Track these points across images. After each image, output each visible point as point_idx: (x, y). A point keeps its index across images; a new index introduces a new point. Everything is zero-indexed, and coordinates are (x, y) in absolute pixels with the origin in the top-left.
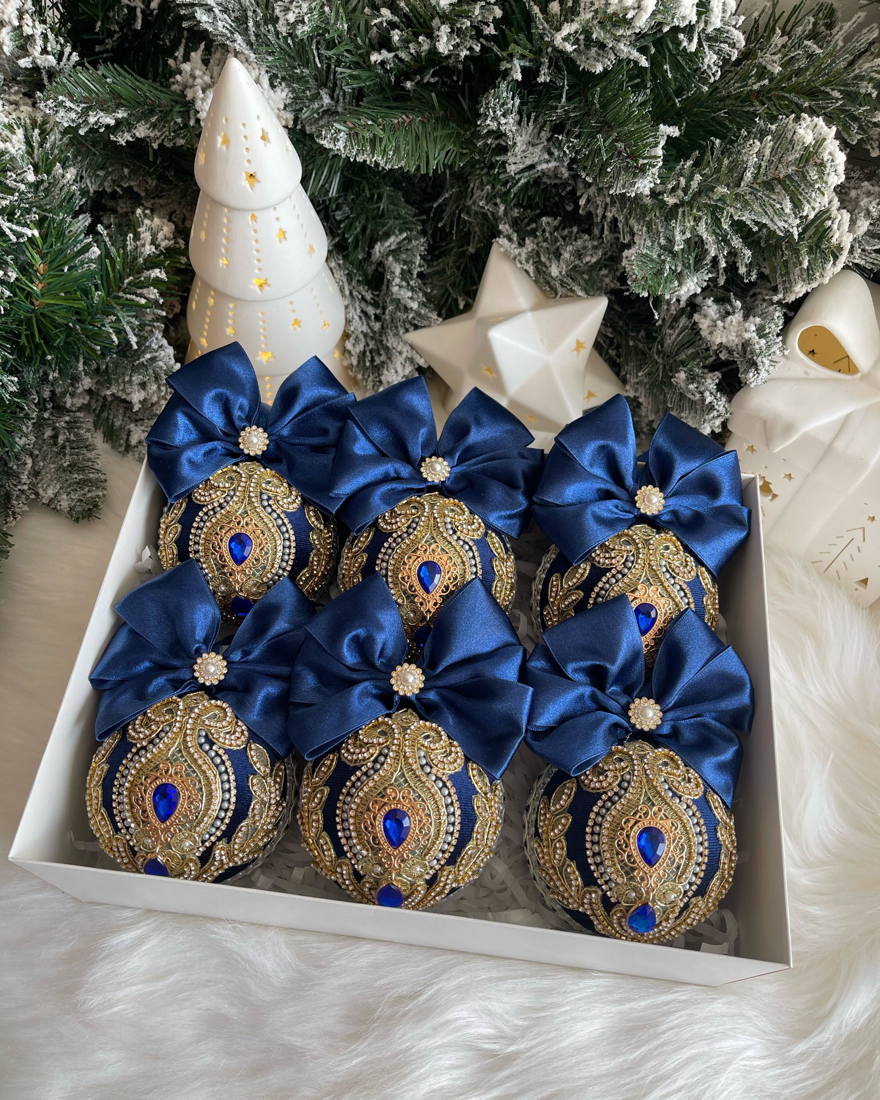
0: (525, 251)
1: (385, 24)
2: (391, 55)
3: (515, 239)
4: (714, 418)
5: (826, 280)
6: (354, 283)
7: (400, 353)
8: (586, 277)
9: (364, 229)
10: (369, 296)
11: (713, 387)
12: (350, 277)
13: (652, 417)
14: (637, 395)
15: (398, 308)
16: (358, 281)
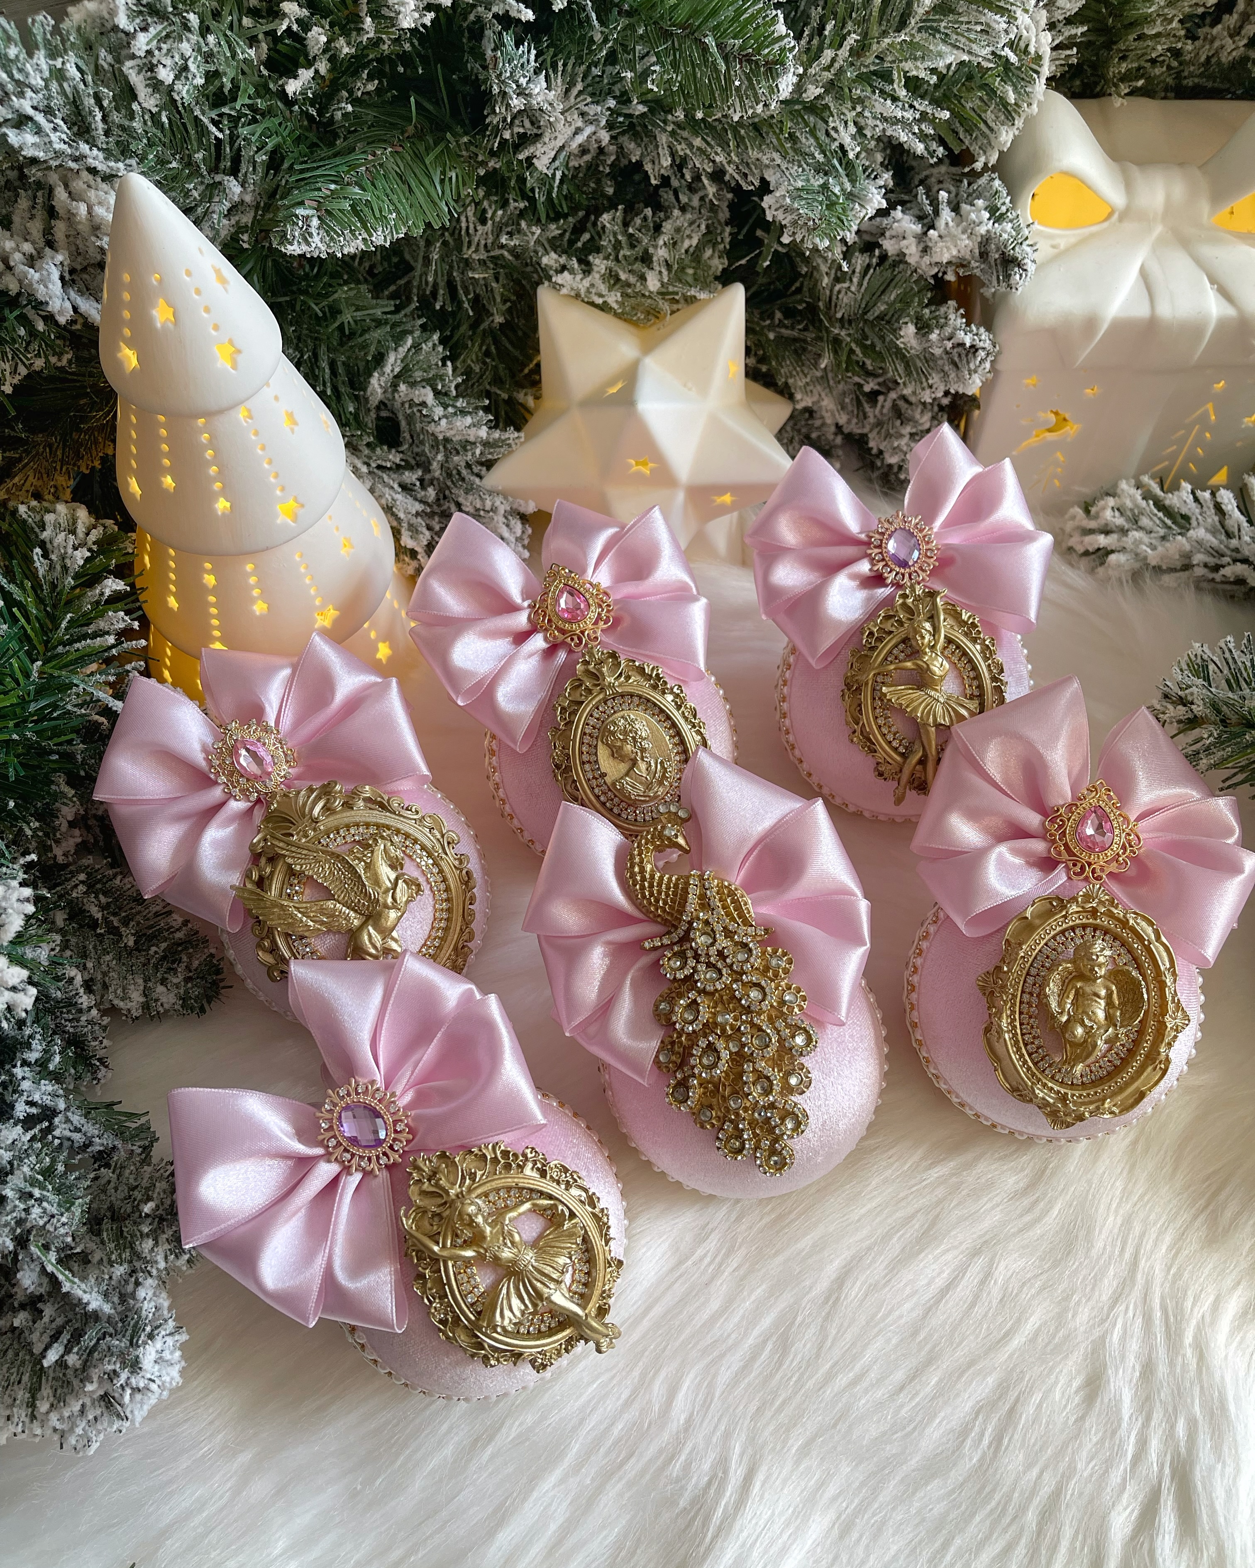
0: (597, 276)
1: (295, 27)
2: (311, 73)
3: (576, 266)
5: (1035, 109)
6: (365, 448)
11: (961, 322)
15: (451, 451)
16: (368, 445)
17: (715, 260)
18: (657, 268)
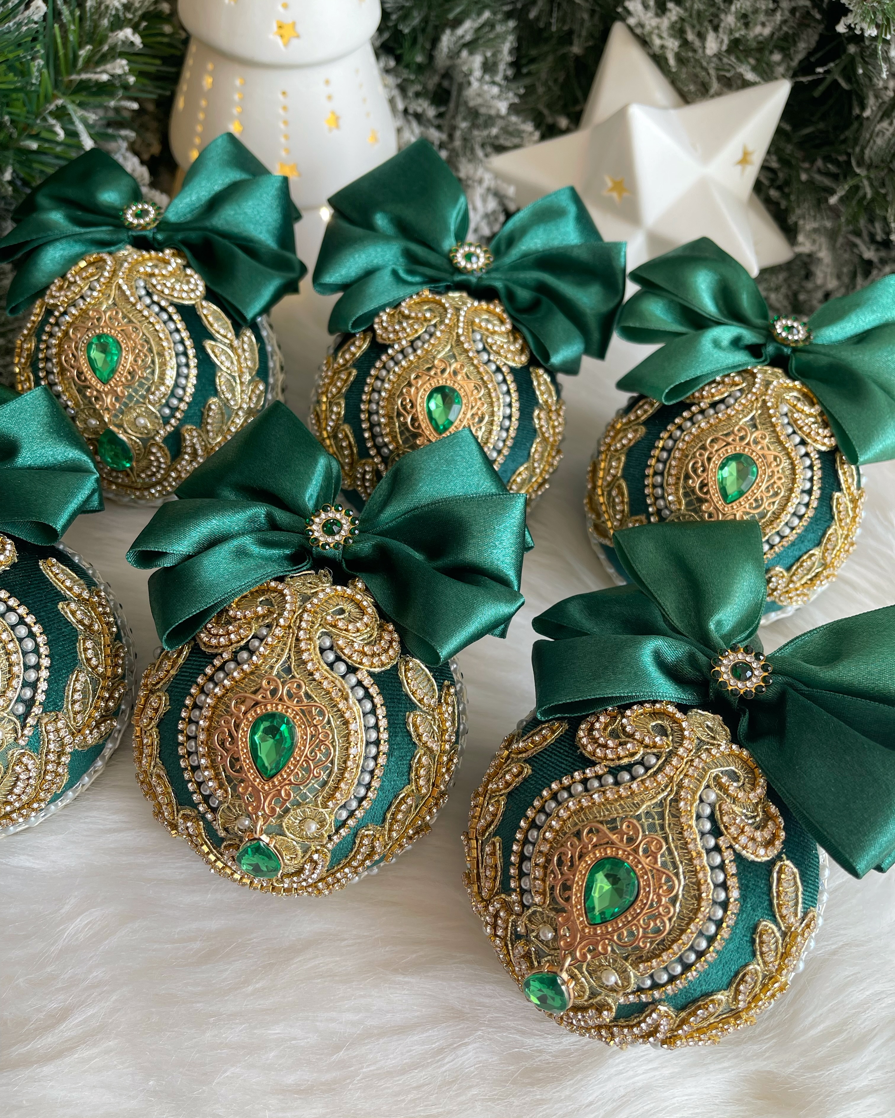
6: (410, 94)
7: (480, 181)
8: (752, 61)
9: (425, 20)
10: (431, 112)
13: (832, 284)
14: (814, 248)
15: (474, 126)
16: (416, 92)
17: (781, 69)
18: (721, 35)
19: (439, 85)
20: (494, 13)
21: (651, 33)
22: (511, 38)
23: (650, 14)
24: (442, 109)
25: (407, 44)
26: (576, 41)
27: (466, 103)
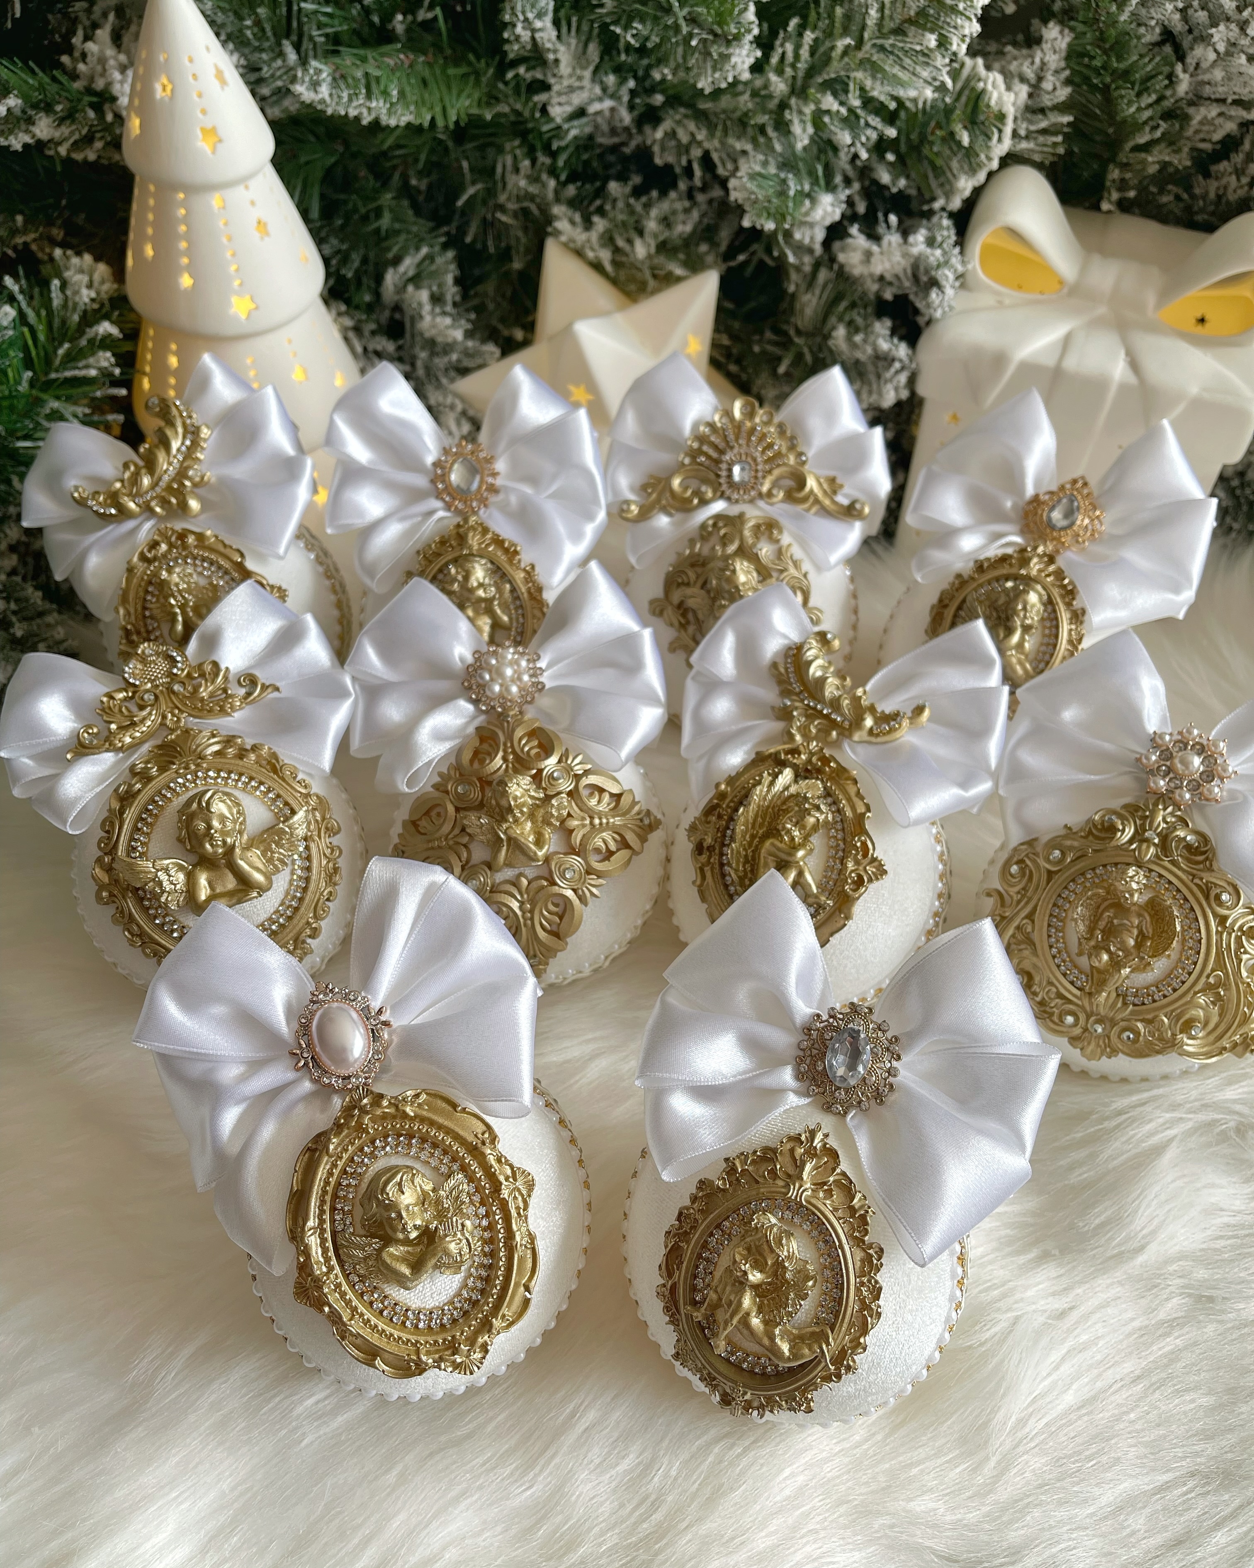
0: (595, 233)
3: (578, 220)
4: (897, 372)
5: (995, 165)
6: (367, 333)
8: (681, 256)
9: (365, 261)
11: (885, 334)
12: (357, 330)
15: (433, 354)
16: (372, 331)
17: (710, 259)
19: (392, 319)
20: (432, 246)
21: (583, 247)
22: (453, 267)
23: (579, 230)
24: (401, 342)
25: (353, 288)
26: (515, 258)
27: (421, 334)
